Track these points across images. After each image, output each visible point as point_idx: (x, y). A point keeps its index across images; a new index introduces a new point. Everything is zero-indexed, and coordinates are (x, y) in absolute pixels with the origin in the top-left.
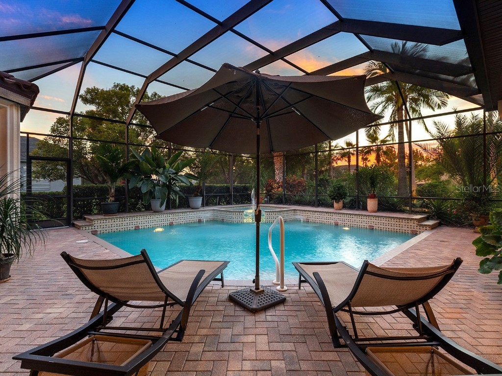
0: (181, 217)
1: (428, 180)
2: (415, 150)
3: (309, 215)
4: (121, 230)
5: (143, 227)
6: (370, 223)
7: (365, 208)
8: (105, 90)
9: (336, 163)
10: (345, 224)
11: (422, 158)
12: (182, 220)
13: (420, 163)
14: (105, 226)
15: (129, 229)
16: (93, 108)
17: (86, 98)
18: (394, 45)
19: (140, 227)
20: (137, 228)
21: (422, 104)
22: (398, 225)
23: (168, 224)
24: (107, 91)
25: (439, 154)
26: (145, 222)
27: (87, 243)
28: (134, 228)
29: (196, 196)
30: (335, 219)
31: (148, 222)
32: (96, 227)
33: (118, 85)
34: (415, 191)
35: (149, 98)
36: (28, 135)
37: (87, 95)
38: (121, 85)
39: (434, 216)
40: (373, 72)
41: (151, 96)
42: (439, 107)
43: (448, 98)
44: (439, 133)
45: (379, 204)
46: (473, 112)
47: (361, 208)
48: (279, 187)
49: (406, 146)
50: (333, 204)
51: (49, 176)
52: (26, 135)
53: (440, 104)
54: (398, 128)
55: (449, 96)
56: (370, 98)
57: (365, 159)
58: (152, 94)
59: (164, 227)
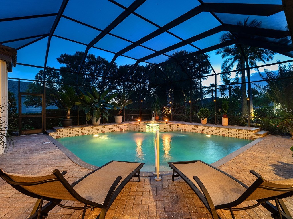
0: (109, 128)
1: (261, 106)
2: (253, 88)
3: (186, 127)
4: (73, 136)
5: (86, 134)
6: (223, 132)
7: (220, 123)
8: (71, 55)
9: (205, 96)
10: (208, 133)
11: (257, 93)
12: (110, 130)
13: (256, 96)
14: (64, 134)
15: (78, 135)
16: (65, 65)
17: (61, 60)
18: (239, 23)
19: (85, 134)
20: (83, 135)
21: (257, 59)
22: (241, 134)
23: (102, 132)
24: (72, 56)
25: (268, 90)
26: (88, 131)
27: (49, 144)
28: (81, 135)
29: (119, 116)
30: (202, 130)
31: (89, 131)
32: (58, 134)
33: (78, 52)
34: (253, 113)
35: (96, 59)
36: (19, 80)
37: (61, 58)
38: (80, 52)
39: (264, 128)
40: (226, 40)
41: (97, 58)
42: (268, 60)
43: (274, 55)
44: (268, 76)
45: (229, 121)
46: (290, 63)
47: (218, 123)
48: (169, 111)
49: (247, 85)
50: (201, 121)
51: (35, 104)
52: (18, 80)
53: (269, 58)
54: (241, 74)
55: (274, 53)
56: (224, 55)
57: (223, 94)
58: (98, 57)
59: (99, 134)
